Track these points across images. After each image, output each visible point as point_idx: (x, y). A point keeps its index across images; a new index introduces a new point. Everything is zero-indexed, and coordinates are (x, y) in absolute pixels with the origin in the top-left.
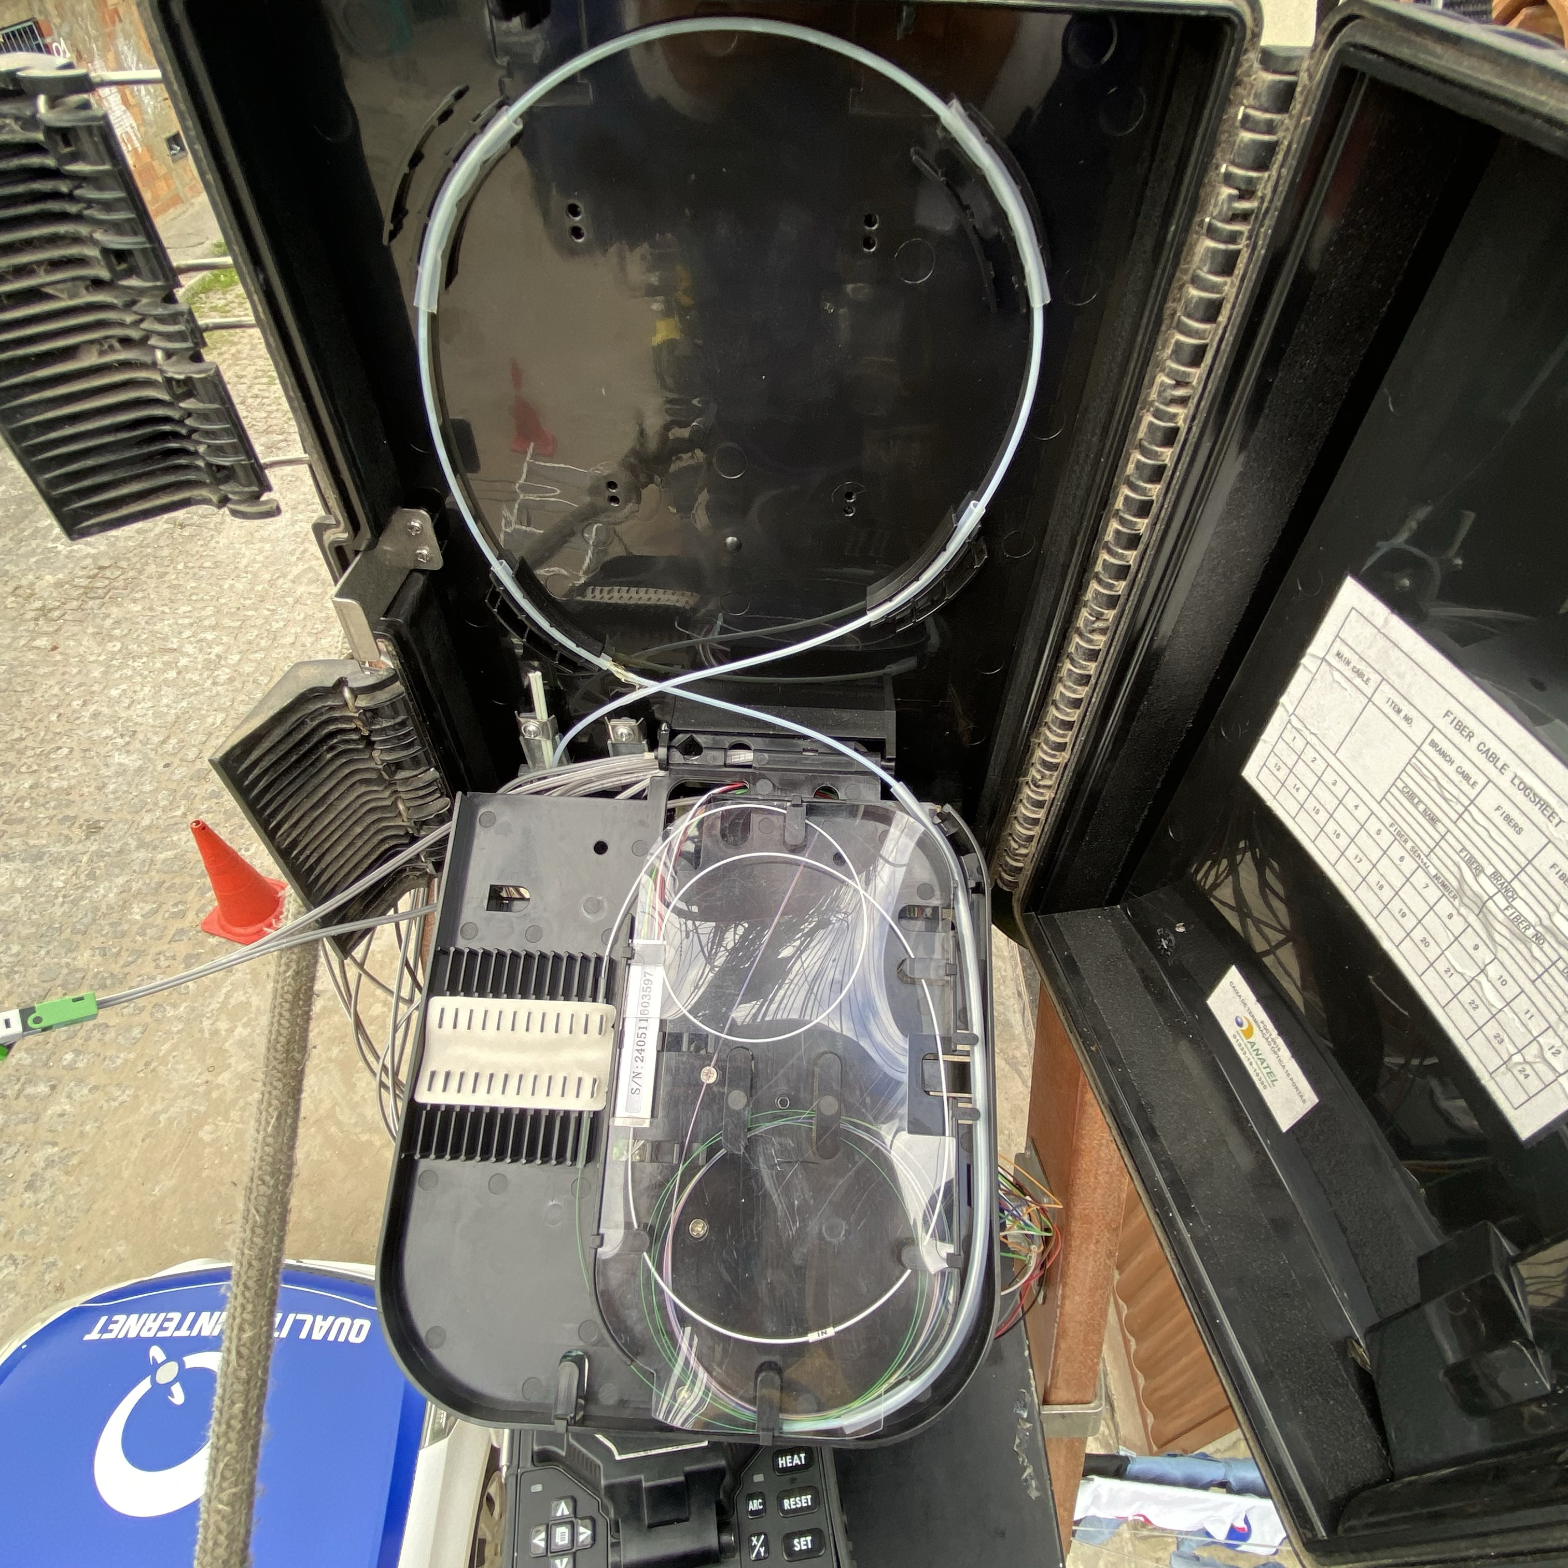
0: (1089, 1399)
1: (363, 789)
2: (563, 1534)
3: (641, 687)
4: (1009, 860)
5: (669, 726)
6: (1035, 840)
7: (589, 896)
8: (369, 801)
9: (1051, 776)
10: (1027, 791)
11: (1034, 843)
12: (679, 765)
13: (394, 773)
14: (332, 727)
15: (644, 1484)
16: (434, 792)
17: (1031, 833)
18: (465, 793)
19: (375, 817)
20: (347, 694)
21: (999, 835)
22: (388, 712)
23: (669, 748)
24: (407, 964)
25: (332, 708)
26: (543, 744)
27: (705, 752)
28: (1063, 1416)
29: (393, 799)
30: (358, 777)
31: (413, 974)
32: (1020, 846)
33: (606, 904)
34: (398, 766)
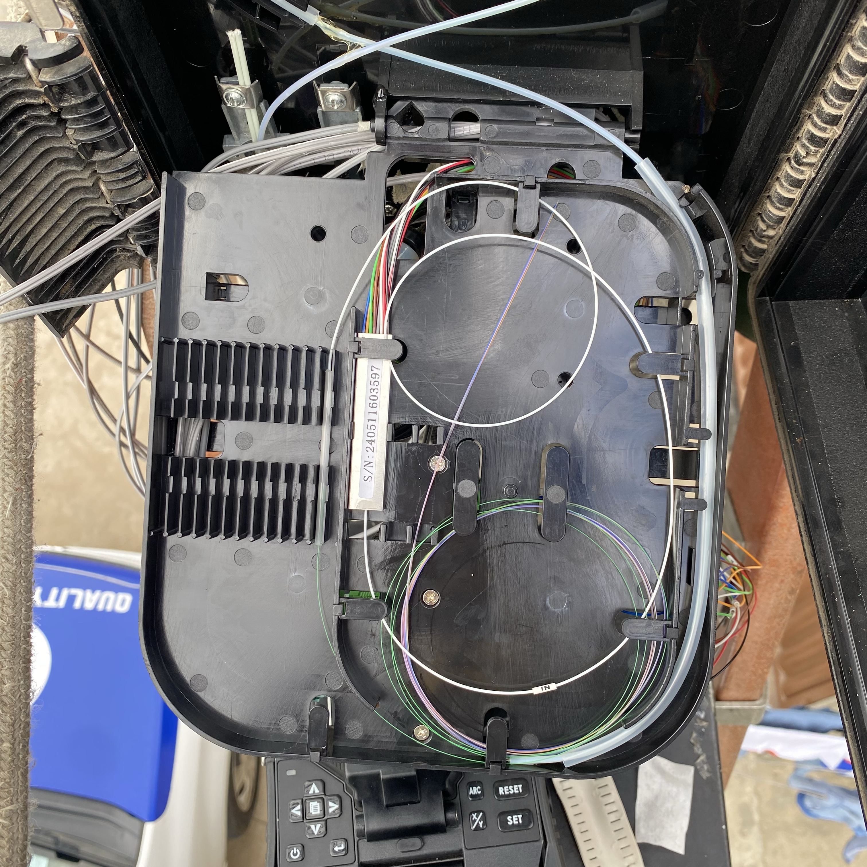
0: (754, 697)
1: (62, 168)
2: (315, 807)
3: (354, 46)
4: (753, 241)
5: (386, 92)
6: (785, 222)
7: (310, 286)
8: (69, 181)
9: (817, 152)
10: (786, 168)
11: (783, 225)
12: (398, 138)
13: (90, 154)
14: (18, 102)
15: (381, 777)
16: (135, 174)
17: (782, 214)
18: (170, 173)
19: (77, 197)
20: (29, 65)
21: (748, 215)
22: (75, 87)
23: (387, 118)
24: (131, 336)
25: (15, 81)
26: (247, 112)
27: (427, 123)
28: (731, 710)
29: (94, 179)
30: (54, 156)
31: (137, 346)
32: (768, 226)
33: (327, 295)
34: (95, 146)
